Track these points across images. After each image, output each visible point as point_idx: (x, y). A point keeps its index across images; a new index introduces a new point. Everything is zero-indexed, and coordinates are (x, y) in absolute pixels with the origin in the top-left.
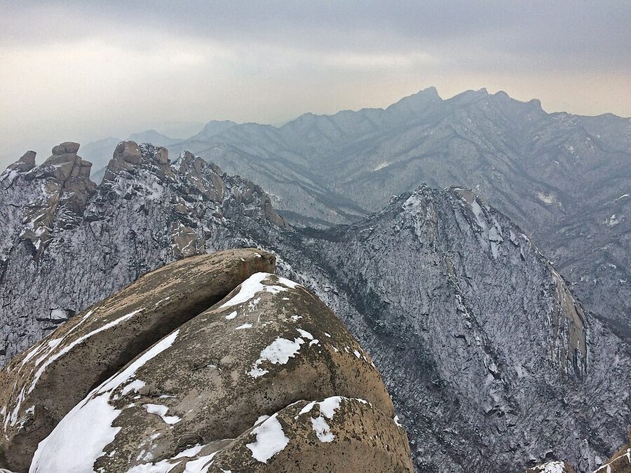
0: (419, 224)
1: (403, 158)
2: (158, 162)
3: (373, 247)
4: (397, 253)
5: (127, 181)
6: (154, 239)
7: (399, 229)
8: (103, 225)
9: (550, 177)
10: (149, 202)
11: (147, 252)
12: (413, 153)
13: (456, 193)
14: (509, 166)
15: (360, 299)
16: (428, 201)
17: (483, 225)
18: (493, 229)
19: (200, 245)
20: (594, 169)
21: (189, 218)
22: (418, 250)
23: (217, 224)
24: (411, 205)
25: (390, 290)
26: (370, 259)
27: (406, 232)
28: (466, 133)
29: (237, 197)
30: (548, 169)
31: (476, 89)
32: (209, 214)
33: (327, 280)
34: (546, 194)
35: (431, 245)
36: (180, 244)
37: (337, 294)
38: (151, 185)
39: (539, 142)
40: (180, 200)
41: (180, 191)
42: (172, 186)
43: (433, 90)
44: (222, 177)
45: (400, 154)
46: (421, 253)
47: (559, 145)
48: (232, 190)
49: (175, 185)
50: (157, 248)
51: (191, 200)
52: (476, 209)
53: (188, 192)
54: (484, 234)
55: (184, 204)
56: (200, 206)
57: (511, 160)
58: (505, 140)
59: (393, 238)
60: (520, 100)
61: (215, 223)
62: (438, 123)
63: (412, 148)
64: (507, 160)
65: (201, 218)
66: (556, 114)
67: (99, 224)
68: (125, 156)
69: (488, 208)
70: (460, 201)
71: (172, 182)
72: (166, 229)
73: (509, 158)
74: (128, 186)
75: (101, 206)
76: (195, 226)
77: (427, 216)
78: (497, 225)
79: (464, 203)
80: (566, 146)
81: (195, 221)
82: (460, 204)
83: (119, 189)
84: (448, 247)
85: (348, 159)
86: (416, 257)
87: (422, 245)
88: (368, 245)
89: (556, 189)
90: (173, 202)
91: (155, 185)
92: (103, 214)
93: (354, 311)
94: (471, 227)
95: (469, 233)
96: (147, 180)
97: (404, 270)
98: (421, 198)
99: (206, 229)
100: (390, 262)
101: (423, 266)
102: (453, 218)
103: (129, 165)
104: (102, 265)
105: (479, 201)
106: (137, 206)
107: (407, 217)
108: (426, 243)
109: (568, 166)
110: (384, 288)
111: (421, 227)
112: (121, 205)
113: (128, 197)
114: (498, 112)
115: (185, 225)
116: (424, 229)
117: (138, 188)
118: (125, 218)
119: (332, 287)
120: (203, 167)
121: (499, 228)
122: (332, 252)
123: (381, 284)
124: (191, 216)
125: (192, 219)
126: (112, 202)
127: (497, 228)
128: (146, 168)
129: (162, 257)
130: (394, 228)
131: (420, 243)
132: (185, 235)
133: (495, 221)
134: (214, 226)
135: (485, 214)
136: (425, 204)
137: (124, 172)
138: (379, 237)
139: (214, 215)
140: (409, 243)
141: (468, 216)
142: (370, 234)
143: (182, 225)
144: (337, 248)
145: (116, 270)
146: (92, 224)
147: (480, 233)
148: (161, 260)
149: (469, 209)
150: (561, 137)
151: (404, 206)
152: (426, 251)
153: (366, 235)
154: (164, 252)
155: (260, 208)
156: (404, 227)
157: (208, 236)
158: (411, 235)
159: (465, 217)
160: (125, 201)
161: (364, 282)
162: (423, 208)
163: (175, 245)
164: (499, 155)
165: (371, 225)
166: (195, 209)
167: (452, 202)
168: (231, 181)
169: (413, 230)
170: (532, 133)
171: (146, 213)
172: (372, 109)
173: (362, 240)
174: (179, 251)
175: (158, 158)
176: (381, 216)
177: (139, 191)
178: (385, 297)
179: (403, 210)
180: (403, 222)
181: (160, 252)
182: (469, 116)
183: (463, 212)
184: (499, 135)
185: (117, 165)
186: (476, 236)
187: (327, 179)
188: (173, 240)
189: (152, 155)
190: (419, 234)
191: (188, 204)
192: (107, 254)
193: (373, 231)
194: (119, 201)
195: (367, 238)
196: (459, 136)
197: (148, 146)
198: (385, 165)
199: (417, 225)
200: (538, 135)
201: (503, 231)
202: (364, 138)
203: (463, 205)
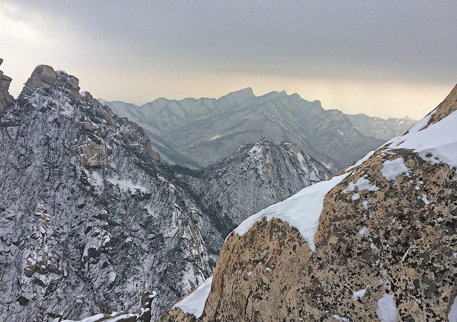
0: (261, 166)
1: (231, 132)
2: (71, 87)
3: (226, 183)
4: (245, 188)
5: (43, 97)
6: (65, 146)
7: (246, 169)
8: (19, 130)
9: (329, 152)
10: (62, 117)
11: (59, 157)
12: (238, 130)
13: (286, 146)
14: (302, 142)
15: (218, 221)
16: (267, 150)
17: (305, 169)
18: (313, 172)
19: (104, 159)
20: (356, 147)
21: (95, 135)
22: (260, 186)
23: (117, 144)
24: (255, 152)
25: (239, 216)
26: (224, 192)
27: (252, 172)
28: (274, 118)
29: (125, 134)
30: (327, 146)
31: (279, 91)
32: (111, 135)
33: (193, 205)
34: (327, 162)
35: (270, 182)
36: (87, 155)
37: (202, 216)
38: (64, 104)
39: (321, 128)
40: (88, 120)
41: (89, 112)
42: (81, 108)
43: (250, 89)
44: (113, 118)
45: (229, 130)
46: (263, 188)
47: (334, 130)
48: (121, 128)
49: (84, 107)
50: (68, 155)
51: (97, 122)
52: (300, 158)
53: (95, 115)
54: (306, 176)
55: (91, 124)
56: (104, 127)
57: (303, 138)
58: (299, 125)
59: (241, 176)
60: (307, 100)
61: (116, 143)
62: (255, 110)
63: (237, 126)
64: (301, 138)
65: (104, 137)
66: (331, 111)
67: (15, 129)
68: (42, 76)
69: (309, 158)
70: (289, 152)
71: (82, 104)
72: (76, 140)
73: (302, 137)
74: (44, 101)
75: (18, 115)
76: (99, 143)
77: (267, 161)
78: (315, 169)
79: (292, 153)
80: (339, 132)
81: (100, 139)
82: (289, 154)
83: (35, 103)
84: (282, 184)
85: (191, 131)
86: (258, 190)
87: (263, 182)
88: (222, 181)
89: (333, 160)
90: (82, 120)
91: (67, 104)
92: (19, 121)
93: (214, 230)
94: (297, 171)
95: (295, 175)
96: (61, 99)
97: (250, 200)
98: (262, 147)
99: (108, 147)
100: (239, 195)
101: (264, 198)
102: (284, 164)
103: (45, 84)
104: (16, 163)
105: (302, 153)
106: (51, 119)
107: (252, 161)
108: (266, 181)
109: (339, 144)
110: (234, 214)
111: (262, 168)
112: (36, 116)
113: (43, 110)
114: (294, 107)
115: (92, 140)
116: (265, 170)
117: (52, 104)
118: (40, 126)
119: (197, 210)
120: (99, 108)
121: (317, 171)
122: (196, 185)
123: (232, 211)
124: (96, 134)
125: (97, 137)
126: (28, 113)
127: (315, 172)
128: (60, 90)
129: (73, 162)
130: (242, 169)
131: (262, 180)
132: (92, 148)
133: (314, 166)
134: (115, 146)
135: (306, 162)
136: (265, 152)
137: (41, 90)
138: (230, 175)
139: (115, 137)
140: (253, 180)
141: (295, 163)
142: (224, 173)
143: (89, 139)
144: (198, 182)
145: (29, 170)
146: (9, 128)
147: (304, 175)
148: (71, 165)
149: (295, 158)
150: (335, 125)
151: (250, 153)
152: (266, 186)
153: (220, 174)
154: (74, 158)
155: (142, 145)
156: (250, 168)
157: (110, 152)
158: (255, 175)
159: (293, 163)
160: (40, 113)
161: (220, 208)
162: (264, 154)
163: (83, 155)
164: (296, 134)
165: (224, 166)
166: (100, 129)
167: (283, 152)
168: (120, 121)
169: (256, 170)
170: (316, 122)
171: (59, 126)
172: (208, 99)
173: (217, 177)
174: (86, 160)
175: (71, 83)
176: (232, 160)
177: (53, 107)
178: (236, 220)
179: (249, 156)
180: (249, 164)
181: (70, 158)
182: (275, 108)
183: (290, 159)
184: (295, 122)
185: (35, 82)
186: (300, 178)
187: (175, 145)
188: (81, 150)
189: (65, 80)
190: (261, 174)
191: (94, 124)
192: (21, 155)
193: (225, 171)
194: (35, 112)
195: (221, 176)
196: (269, 120)
197: (62, 73)
198: (218, 137)
199: (260, 167)
200: (320, 123)
201: (320, 174)
202: (203, 117)
203: (291, 154)
